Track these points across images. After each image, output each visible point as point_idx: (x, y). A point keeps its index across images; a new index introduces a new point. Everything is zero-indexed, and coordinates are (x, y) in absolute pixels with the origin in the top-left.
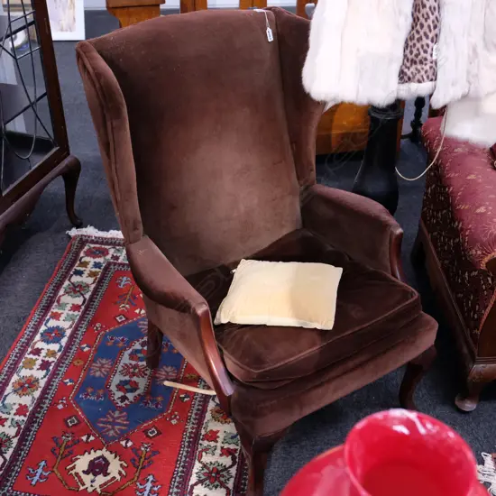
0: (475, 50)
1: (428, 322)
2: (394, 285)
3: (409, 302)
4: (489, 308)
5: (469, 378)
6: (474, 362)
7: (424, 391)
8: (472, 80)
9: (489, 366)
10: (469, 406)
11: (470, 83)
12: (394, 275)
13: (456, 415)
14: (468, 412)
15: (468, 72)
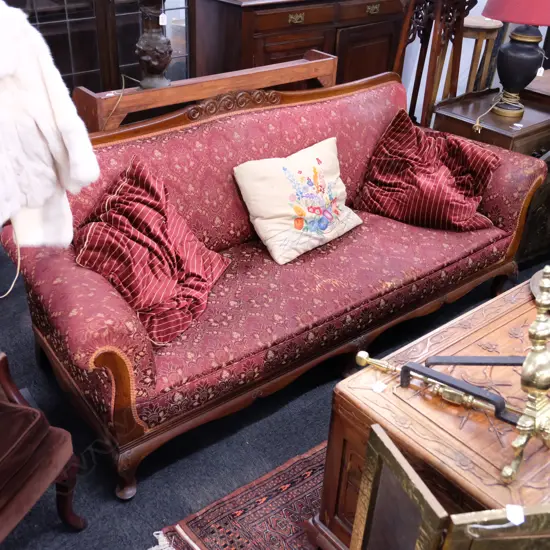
0: (18, 162)
1: (60, 436)
2: (16, 411)
3: (34, 423)
4: (113, 400)
5: (119, 468)
6: (118, 452)
7: (84, 496)
8: (26, 190)
9: (133, 450)
10: (130, 492)
11: (25, 194)
12: (12, 401)
13: (120, 506)
14: (131, 499)
15: (20, 184)
